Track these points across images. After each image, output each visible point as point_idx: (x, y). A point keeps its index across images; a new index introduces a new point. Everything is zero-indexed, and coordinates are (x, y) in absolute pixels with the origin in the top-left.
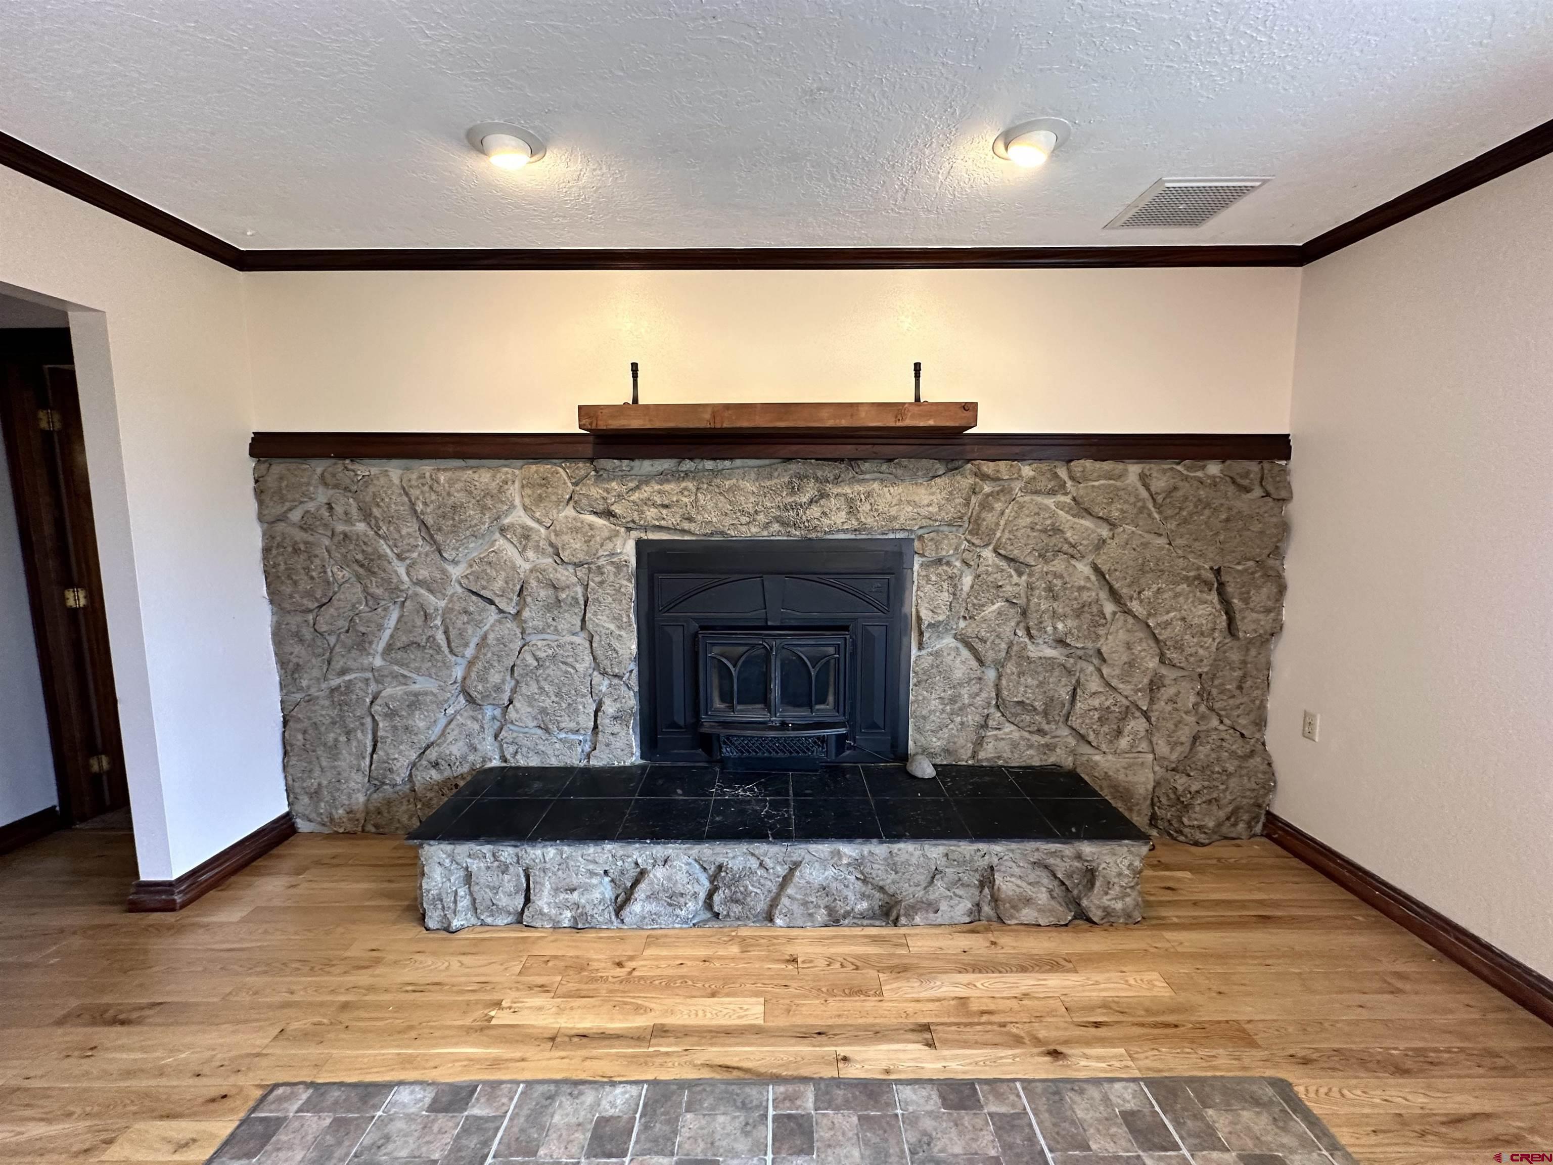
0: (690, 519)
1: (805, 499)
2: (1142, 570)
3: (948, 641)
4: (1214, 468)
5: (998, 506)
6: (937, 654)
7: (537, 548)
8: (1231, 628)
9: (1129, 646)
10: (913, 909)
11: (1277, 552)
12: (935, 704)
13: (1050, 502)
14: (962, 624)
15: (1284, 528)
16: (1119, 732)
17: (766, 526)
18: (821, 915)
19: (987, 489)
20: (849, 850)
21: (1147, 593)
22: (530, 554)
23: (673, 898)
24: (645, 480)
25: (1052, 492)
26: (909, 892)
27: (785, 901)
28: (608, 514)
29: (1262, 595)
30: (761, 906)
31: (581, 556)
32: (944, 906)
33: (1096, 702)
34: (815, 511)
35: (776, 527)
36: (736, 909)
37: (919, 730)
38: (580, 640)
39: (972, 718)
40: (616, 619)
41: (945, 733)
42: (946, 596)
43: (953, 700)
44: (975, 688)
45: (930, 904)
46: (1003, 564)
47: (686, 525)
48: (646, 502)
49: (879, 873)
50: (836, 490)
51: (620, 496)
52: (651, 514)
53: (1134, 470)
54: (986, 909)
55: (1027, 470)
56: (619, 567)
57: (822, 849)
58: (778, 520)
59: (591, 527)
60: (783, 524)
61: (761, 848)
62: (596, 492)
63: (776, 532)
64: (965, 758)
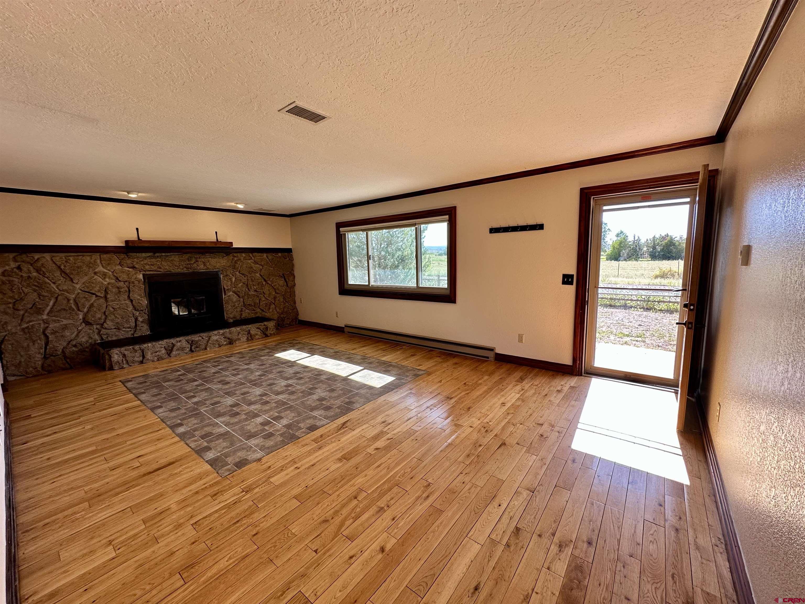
0: (160, 268)
1: (192, 262)
2: (269, 275)
3: (231, 293)
4: (280, 254)
5: (239, 263)
6: (229, 296)
7: (109, 278)
8: (287, 285)
9: (269, 290)
10: (236, 341)
11: (293, 270)
12: (230, 307)
13: (249, 261)
14: (234, 289)
15: (293, 265)
16: (269, 308)
17: (183, 269)
18: (217, 346)
19: (236, 259)
20: (221, 331)
21: (271, 279)
22: (107, 280)
23: (182, 349)
24: (145, 258)
25: (250, 260)
26: (235, 337)
27: (209, 344)
28: (133, 267)
29: (291, 278)
30: (203, 347)
31: (126, 279)
32: (241, 339)
33: (264, 302)
34: (195, 265)
35: (185, 269)
36: (198, 349)
37: (227, 314)
38: (128, 302)
39: (239, 309)
40: (140, 295)
41: (233, 314)
42: (229, 283)
43: (234, 306)
44: (239, 303)
45: (239, 339)
46: (241, 275)
47: (159, 270)
48: (145, 264)
49: (228, 335)
50: (200, 260)
51: (137, 263)
52: (147, 267)
53: (265, 255)
54: (249, 338)
55: (244, 255)
56: (139, 281)
57: (216, 332)
58: (185, 267)
59: (128, 271)
60: (187, 268)
61: (202, 334)
62: (129, 262)
63: (185, 271)
64: (238, 318)
